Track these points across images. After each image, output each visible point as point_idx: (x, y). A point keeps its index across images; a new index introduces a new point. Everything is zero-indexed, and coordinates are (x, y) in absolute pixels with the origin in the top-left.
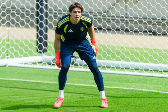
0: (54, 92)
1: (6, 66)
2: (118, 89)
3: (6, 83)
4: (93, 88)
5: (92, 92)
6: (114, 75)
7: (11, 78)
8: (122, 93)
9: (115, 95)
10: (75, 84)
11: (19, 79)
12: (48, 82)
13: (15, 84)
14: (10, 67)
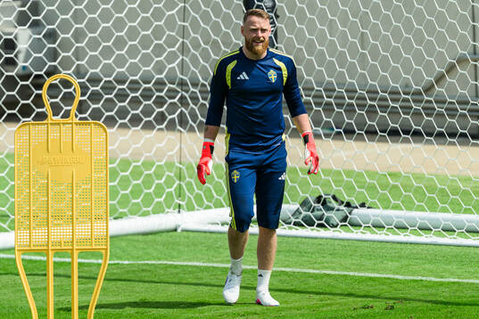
0: (297, 295)
1: (176, 230)
2: (458, 283)
3: (177, 274)
4: (396, 283)
5: (394, 292)
6: (449, 249)
7: (190, 260)
8: (470, 293)
9: (452, 300)
10: (352, 274)
11: (209, 261)
12: (283, 269)
13: (200, 275)
14: (185, 233)
